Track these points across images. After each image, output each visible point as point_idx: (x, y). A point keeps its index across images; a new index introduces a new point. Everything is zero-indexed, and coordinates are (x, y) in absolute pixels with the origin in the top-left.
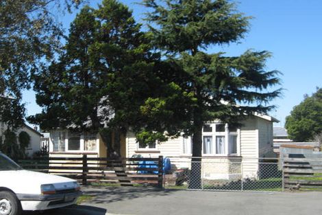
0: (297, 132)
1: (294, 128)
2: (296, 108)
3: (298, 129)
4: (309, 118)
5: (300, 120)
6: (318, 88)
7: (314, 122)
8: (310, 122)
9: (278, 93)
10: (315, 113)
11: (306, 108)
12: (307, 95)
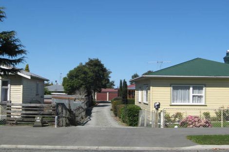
0: (70, 88)
1: (68, 86)
2: (71, 72)
3: (70, 87)
4: (78, 79)
5: (73, 80)
6: (89, 59)
7: (82, 82)
8: (79, 82)
9: (21, 60)
10: (83, 76)
11: (77, 72)
12: (81, 64)
